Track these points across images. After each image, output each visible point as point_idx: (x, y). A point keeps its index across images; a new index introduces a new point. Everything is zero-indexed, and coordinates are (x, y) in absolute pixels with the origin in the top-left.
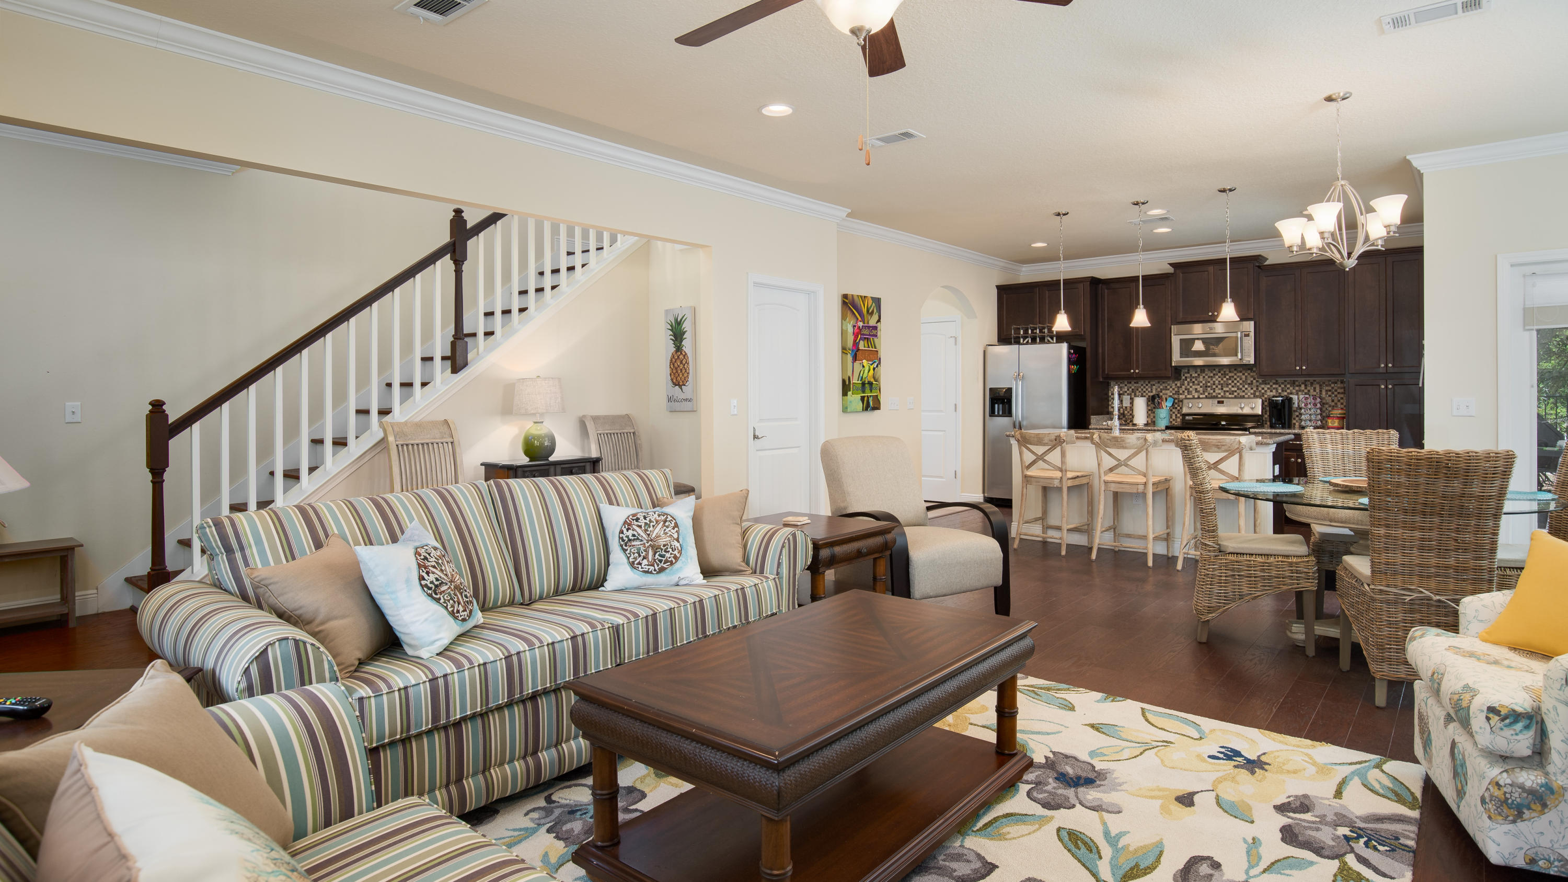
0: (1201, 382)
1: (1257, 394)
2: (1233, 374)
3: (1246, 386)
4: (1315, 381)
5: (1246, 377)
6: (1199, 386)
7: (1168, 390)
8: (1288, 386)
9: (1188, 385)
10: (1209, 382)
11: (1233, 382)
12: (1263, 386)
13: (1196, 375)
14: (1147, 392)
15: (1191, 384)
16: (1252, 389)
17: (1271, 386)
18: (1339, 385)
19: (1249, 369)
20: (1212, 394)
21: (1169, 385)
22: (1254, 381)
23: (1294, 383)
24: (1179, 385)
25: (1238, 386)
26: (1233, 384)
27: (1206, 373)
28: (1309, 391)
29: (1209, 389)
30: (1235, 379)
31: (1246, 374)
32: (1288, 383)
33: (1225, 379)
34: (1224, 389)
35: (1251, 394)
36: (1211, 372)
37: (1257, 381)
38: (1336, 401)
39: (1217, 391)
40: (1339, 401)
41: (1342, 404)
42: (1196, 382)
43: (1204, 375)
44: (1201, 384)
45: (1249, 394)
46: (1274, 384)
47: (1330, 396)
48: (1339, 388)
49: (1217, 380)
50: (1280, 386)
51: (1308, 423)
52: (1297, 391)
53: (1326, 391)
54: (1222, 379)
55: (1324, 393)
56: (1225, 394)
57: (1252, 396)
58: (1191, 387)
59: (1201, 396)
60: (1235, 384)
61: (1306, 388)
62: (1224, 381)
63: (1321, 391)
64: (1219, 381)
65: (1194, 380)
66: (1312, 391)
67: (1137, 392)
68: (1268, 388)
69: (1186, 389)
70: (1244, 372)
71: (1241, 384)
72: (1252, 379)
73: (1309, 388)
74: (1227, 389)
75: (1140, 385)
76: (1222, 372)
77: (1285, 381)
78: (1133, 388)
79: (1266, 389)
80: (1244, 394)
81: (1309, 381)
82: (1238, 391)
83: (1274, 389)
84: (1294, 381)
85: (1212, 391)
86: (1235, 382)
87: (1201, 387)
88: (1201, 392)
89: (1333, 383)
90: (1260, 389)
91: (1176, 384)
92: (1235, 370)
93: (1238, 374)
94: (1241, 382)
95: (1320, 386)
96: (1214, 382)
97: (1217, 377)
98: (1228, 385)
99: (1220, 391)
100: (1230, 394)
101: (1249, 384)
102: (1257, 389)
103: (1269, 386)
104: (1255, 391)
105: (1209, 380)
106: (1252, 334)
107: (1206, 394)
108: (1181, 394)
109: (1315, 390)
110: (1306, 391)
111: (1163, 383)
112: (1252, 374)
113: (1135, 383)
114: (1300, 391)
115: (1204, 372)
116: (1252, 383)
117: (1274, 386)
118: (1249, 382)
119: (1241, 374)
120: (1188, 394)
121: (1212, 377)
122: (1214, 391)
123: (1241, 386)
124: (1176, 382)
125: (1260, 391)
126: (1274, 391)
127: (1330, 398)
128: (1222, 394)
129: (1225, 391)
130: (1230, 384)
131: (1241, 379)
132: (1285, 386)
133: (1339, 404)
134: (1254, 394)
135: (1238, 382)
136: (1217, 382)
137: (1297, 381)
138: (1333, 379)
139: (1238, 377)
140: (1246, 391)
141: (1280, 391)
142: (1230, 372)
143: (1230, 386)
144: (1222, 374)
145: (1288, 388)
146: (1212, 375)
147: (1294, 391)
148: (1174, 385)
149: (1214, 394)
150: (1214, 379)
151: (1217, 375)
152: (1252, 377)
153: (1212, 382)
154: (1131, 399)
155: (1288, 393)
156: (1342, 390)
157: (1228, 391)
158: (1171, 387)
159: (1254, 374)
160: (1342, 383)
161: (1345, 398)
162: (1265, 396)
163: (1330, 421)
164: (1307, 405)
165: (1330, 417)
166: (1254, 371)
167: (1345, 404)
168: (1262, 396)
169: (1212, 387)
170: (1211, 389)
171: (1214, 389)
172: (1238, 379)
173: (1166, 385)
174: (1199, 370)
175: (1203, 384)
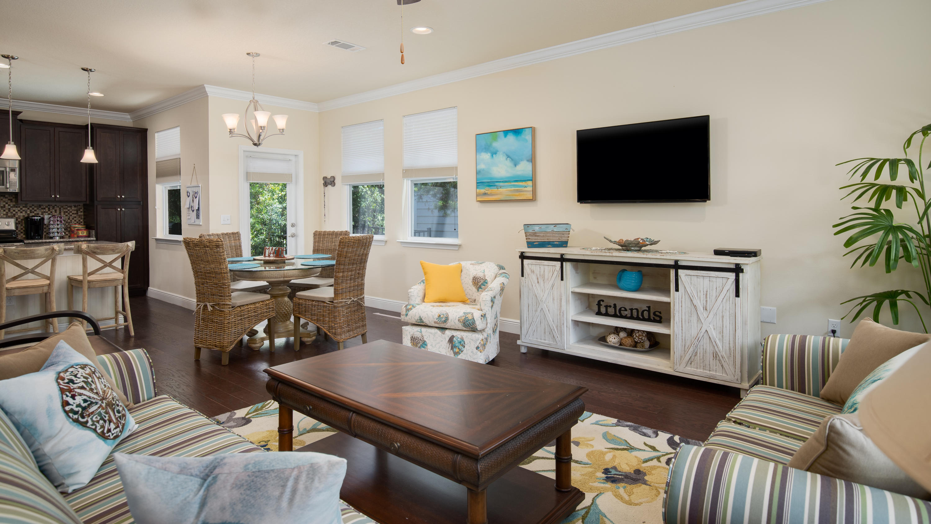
4: (55, 205)
8: (35, 209)
12: (14, 209)
16: (4, 211)
17: (21, 209)
18: (73, 209)
22: (7, 205)
23: (40, 207)
28: (51, 212)
32: (35, 207)
38: (71, 219)
40: (73, 219)
41: (75, 221)
46: (24, 207)
47: (67, 216)
48: (73, 210)
50: (29, 209)
51: (56, 234)
52: (42, 212)
53: (64, 212)
55: (62, 213)
61: (49, 210)
63: (60, 212)
66: (54, 212)
72: (4, 203)
77: (33, 205)
81: (51, 205)
83: (24, 211)
84: (40, 205)
89: (69, 207)
90: (12, 211)
95: (60, 209)
102: (9, 211)
103: (19, 209)
106: (18, 169)
110: (49, 212)
112: (4, 200)
114: (45, 212)
116: (4, 207)
117: (24, 209)
125: (12, 213)
126: (24, 212)
127: (67, 217)
133: (73, 221)
134: (7, 214)
137: (42, 205)
138: (69, 204)
141: (29, 212)
145: (35, 211)
152: (4, 202)
155: (35, 214)
156: (75, 212)
159: (7, 199)
160: (75, 206)
161: (77, 217)
162: (17, 216)
163: (80, 232)
164: (55, 222)
165: (78, 230)
166: (7, 198)
167: (77, 221)
168: (15, 216)
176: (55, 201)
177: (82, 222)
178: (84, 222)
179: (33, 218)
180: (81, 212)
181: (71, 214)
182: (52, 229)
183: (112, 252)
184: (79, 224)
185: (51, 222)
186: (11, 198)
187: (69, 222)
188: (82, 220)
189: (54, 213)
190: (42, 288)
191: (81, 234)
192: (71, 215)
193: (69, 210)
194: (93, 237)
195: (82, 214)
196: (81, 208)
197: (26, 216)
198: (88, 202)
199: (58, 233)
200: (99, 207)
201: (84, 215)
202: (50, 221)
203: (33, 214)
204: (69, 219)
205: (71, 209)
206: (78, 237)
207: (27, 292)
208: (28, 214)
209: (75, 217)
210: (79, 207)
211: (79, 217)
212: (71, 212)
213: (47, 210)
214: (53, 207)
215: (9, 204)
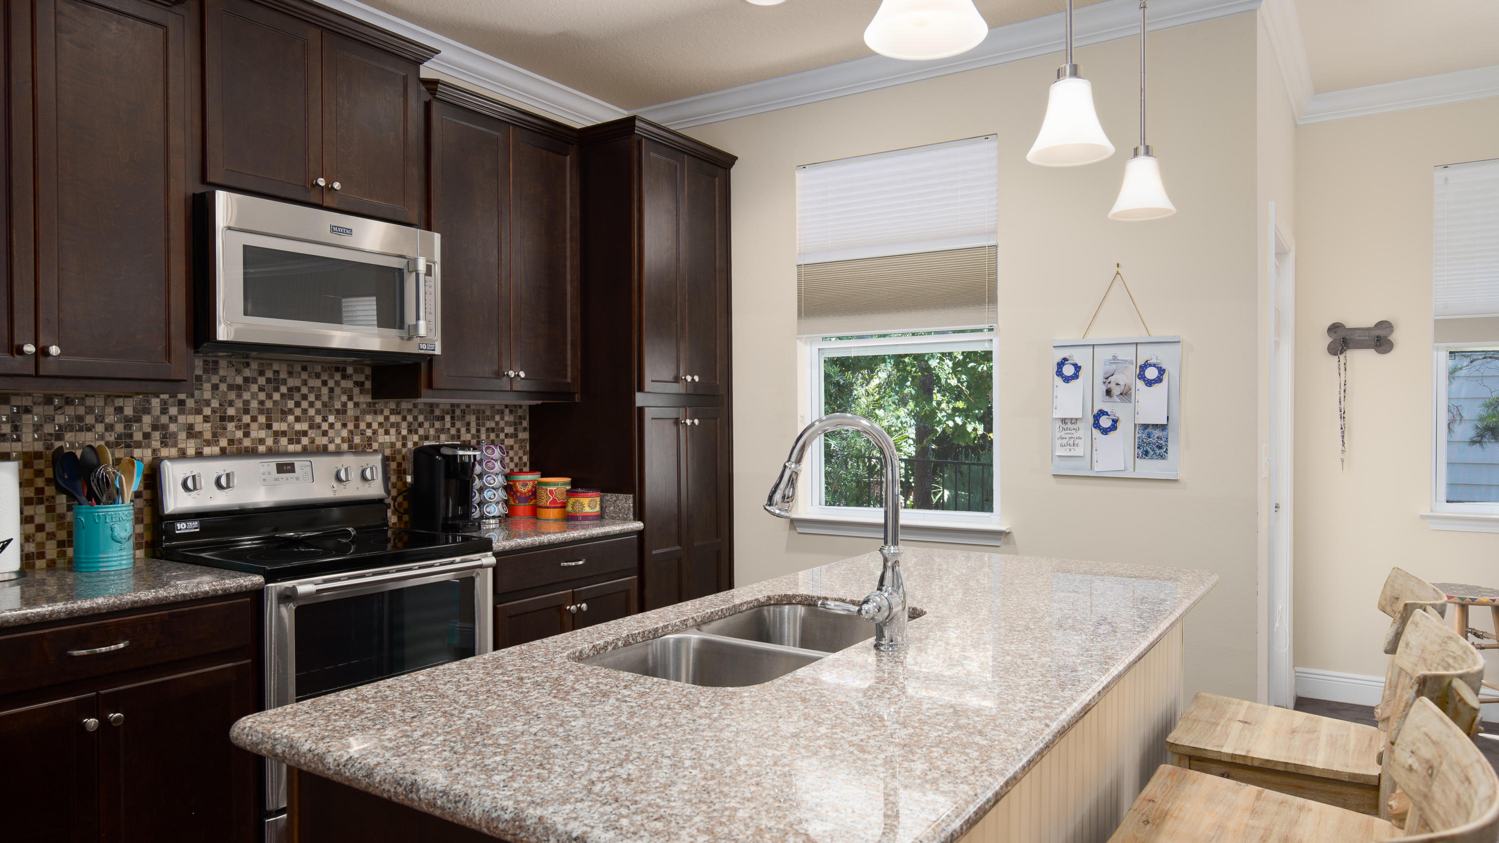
0: (208, 403)
3: (331, 419)
4: (468, 406)
5: (331, 390)
6: (200, 418)
9: (164, 411)
10: (231, 403)
11: (298, 405)
15: (173, 411)
16: (344, 425)
17: (387, 418)
19: (337, 369)
20: (240, 441)
21: (90, 410)
22: (350, 405)
24: (128, 411)
25: (312, 418)
26: (298, 412)
27: (222, 372)
29: (231, 426)
30: (305, 397)
31: (331, 383)
32: (421, 412)
33: (276, 396)
34: (276, 426)
35: (343, 440)
36: (238, 371)
37: (356, 405)
39: (254, 434)
41: (512, 460)
42: (190, 403)
43: (215, 379)
44: (207, 411)
45: (338, 441)
46: (392, 412)
48: (506, 423)
49: (254, 396)
50: (405, 419)
52: (437, 430)
53: (488, 430)
54: (270, 397)
56: (276, 442)
57: (345, 446)
58: (173, 419)
59: (207, 450)
60: (305, 411)
61: (453, 425)
62: (275, 402)
63: (478, 431)
64: (262, 403)
65: (182, 395)
66: (463, 430)
68: (380, 424)
69: (155, 427)
70: (325, 377)
71: (318, 412)
73: (458, 424)
74: (284, 427)
76: (269, 374)
79: (375, 426)
80: (325, 441)
81: (458, 406)
82: (312, 433)
83: (392, 425)
85: (239, 434)
86: (305, 404)
87: (206, 419)
88: (208, 435)
90: (363, 426)
91: (120, 410)
92: (304, 369)
96: (246, 403)
97: (254, 388)
98: (285, 413)
100: (291, 441)
101: (338, 412)
102: (357, 426)
103: (381, 419)
104: (351, 432)
105: (232, 395)
107: (224, 443)
108: (139, 445)
109: (468, 431)
111: (69, 402)
115: (215, 371)
116: (343, 411)
117: (393, 419)
118: (338, 405)
119: (317, 383)
120: (164, 444)
121: (239, 388)
122: (247, 435)
123: (318, 419)
124: (119, 402)
128: (270, 442)
129: (276, 434)
130: (291, 411)
131: (318, 397)
132: (415, 418)
135: (311, 405)
136: (254, 404)
137: (437, 405)
139: (311, 389)
140: (331, 433)
141: (404, 432)
142: (290, 374)
143: (291, 418)
144: (268, 381)
145: (421, 425)
146: (239, 380)
147: (432, 432)
148: (110, 410)
149: (247, 443)
150: (246, 396)
151: (255, 381)
152: (344, 392)
153: (239, 404)
157: (284, 433)
158: (100, 419)
159: (351, 384)
160: (510, 411)
161: (516, 447)
162: (375, 446)
169: (240, 420)
170: (238, 428)
171: (248, 425)
172: (312, 398)
173: (81, 411)
174: (201, 363)
175: (214, 411)
177: (525, 464)
178: (531, 464)
180: (525, 429)
184: (521, 471)
186: (361, 378)
188: (525, 458)
193: (497, 424)
194: (625, 520)
195: (526, 435)
196: (524, 419)
199: (497, 503)
201: (531, 441)
203: (416, 438)
205: (502, 418)
208: (404, 438)
209: (512, 448)
210: (519, 412)
211: (521, 447)
212: (502, 430)
213: (448, 425)
214: (463, 412)
215: (356, 399)
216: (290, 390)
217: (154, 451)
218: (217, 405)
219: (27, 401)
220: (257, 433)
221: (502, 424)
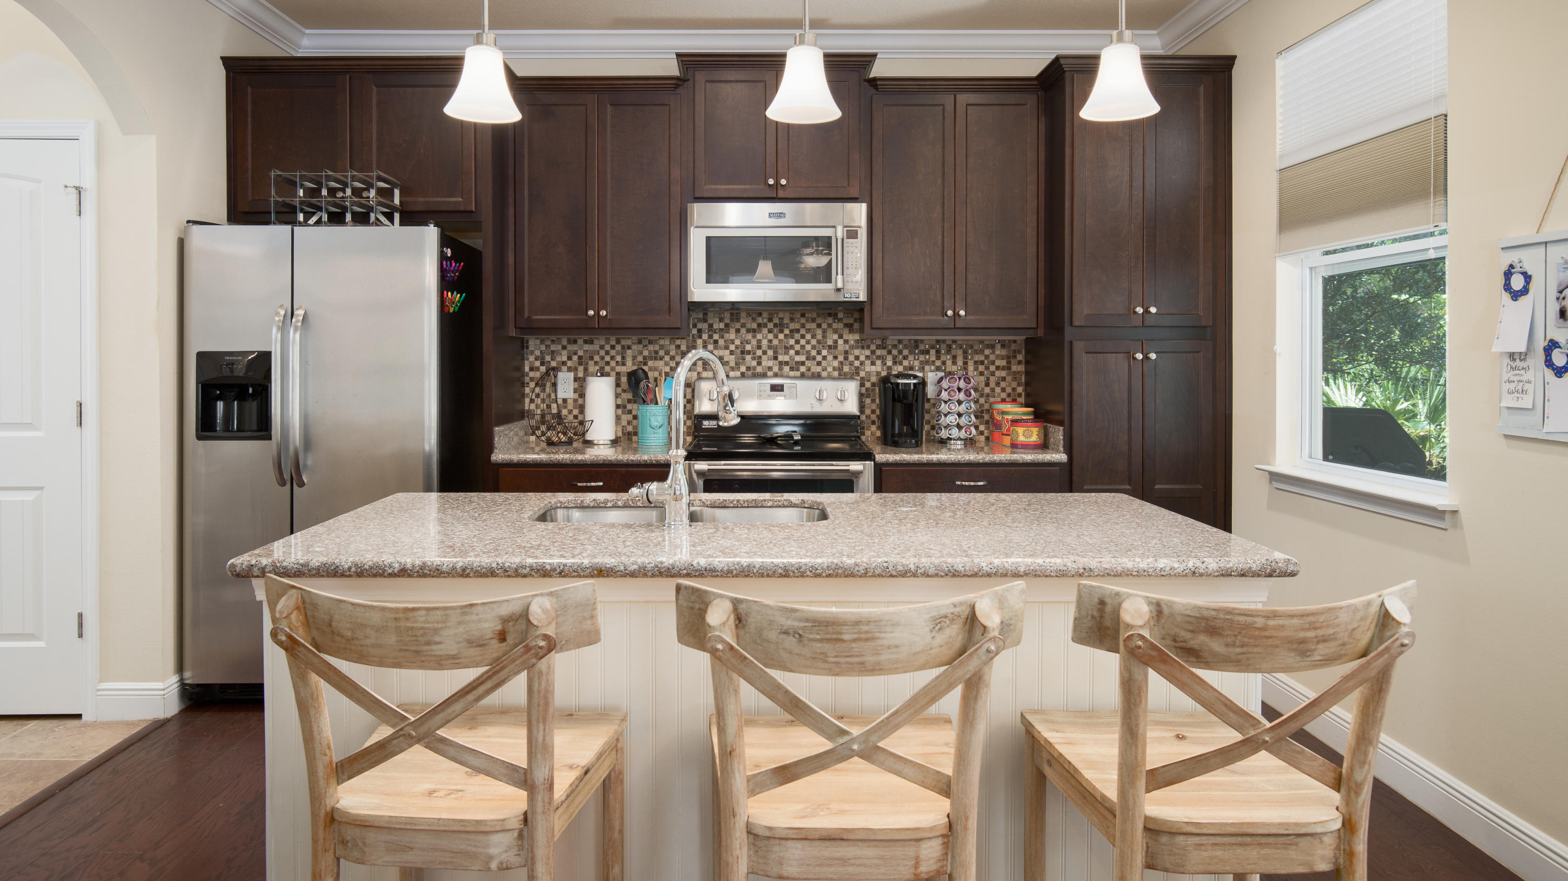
0: (733, 342)
1: (846, 369)
2: (797, 326)
3: (824, 352)
4: (954, 342)
5: (824, 332)
6: (727, 352)
7: (661, 359)
8: (906, 352)
9: (704, 347)
10: (748, 342)
11: (797, 342)
12: (857, 352)
13: (722, 326)
14: (613, 363)
15: (711, 347)
16: (835, 358)
17: (873, 352)
18: (998, 352)
19: (830, 315)
20: (754, 368)
21: (662, 347)
22: (841, 342)
23: (917, 347)
24: (683, 348)
25: (808, 352)
26: (797, 347)
27: (742, 321)
28: (944, 363)
29: (748, 358)
30: (803, 337)
31: (824, 326)
32: (905, 347)
33: (781, 336)
34: (781, 358)
35: (834, 369)
36: (754, 320)
37: (846, 342)
38: (992, 385)
40: (998, 384)
41: (1003, 390)
42: (721, 342)
43: (738, 325)
44: (732, 347)
45: (830, 369)
46: (878, 347)
47: (981, 374)
48: (998, 357)
49: (764, 336)
50: (890, 352)
51: (955, 432)
52: (921, 362)
53: (976, 362)
54: (776, 337)
55: (971, 367)
56: (780, 369)
57: (836, 374)
58: (711, 353)
59: (732, 374)
60: (803, 347)
61: (938, 358)
62: (780, 341)
63: (965, 363)
64: (770, 341)
65: (716, 337)
66: (949, 363)
67: (591, 363)
68: (867, 357)
70: (819, 321)
71: (814, 347)
72: (836, 337)
73: (943, 358)
74: (786, 358)
75: (597, 347)
76: (776, 321)
77: (900, 341)
78: (580, 353)
79: (862, 358)
80: (819, 369)
81: (944, 341)
82: (808, 363)
83: (878, 358)
84: (916, 341)
85: (754, 363)
86: (803, 342)
87: (732, 353)
88: (732, 364)
89: (988, 347)
90: (851, 358)
91: (678, 347)
92: (803, 315)
93: (808, 326)
94: (814, 342)
95: (965, 352)
96: (759, 341)
97: (765, 331)
98: (787, 348)
99: (770, 363)
100: (792, 369)
101: (830, 347)
102: (846, 358)
103: (868, 352)
104: (841, 363)
105: (749, 336)
106: (863, 234)
107: (743, 369)
109: (954, 363)
110: (938, 363)
111: (650, 342)
112: (835, 326)
113: (586, 342)
114: (927, 362)
115: (738, 320)
116: (835, 346)
117: (879, 352)
118: (830, 342)
119: (814, 325)
120: (705, 369)
121: (754, 331)
122: (759, 364)
123: (814, 353)
124: (678, 342)
126: (879, 362)
127: (982, 379)
128: (776, 369)
129: (781, 363)
130: (792, 347)
131: (813, 337)
132: (900, 352)
133: (998, 390)
134: (840, 369)
135: (808, 342)
136: (765, 343)
137: (922, 341)
138: (988, 339)
139: (808, 331)
140: (824, 363)
141: (889, 363)
142: (792, 320)
143: (792, 352)
144: (775, 325)
145: (905, 358)
146: (754, 326)
147: (917, 363)
148: (673, 347)
149: (759, 369)
150: (759, 336)
151: (765, 326)
152: (835, 331)
153: (754, 342)
154: (576, 379)
155: (905, 368)
156: (1005, 362)
157: (787, 363)
158: (667, 353)
159: (841, 326)
160: (1003, 346)
161: (1009, 379)
162: (862, 374)
163: (1020, 430)
164: (952, 393)
165: (1015, 422)
166: (840, 320)
167: (1009, 390)
168: (858, 374)
169: (754, 353)
170: (754, 359)
171: (760, 357)
172: (808, 336)
173: (657, 348)
174: (729, 315)
175: (737, 347)
176: (955, 328)
177: (1020, 395)
178: (1028, 395)
179: (900, 381)
180: (1020, 363)
181: (992, 368)
182: (946, 415)
183: (1291, 659)
184: (1014, 401)
185: (944, 395)
186: (851, 321)
187: (988, 396)
188: (1020, 390)
189: (950, 367)
190: (910, 851)
191: (1022, 438)
192: (993, 374)
193: (987, 357)
194: (1058, 452)
195: (1021, 368)
196: (1020, 352)
197: (884, 374)
198: (1041, 333)
199: (959, 427)
200: (1079, 346)
201: (1027, 373)
202: (940, 392)
203: (900, 369)
204: (987, 385)
205: (993, 353)
206: (1014, 446)
207: (844, 861)
208: (889, 368)
209: (1004, 379)
210: (1013, 347)
211: (1015, 379)
212: (993, 363)
213: (933, 358)
214: (949, 347)
215: (845, 337)
216: (791, 331)
217: (698, 373)
218: (739, 343)
219: (628, 342)
220: (766, 363)
221: (992, 357)
